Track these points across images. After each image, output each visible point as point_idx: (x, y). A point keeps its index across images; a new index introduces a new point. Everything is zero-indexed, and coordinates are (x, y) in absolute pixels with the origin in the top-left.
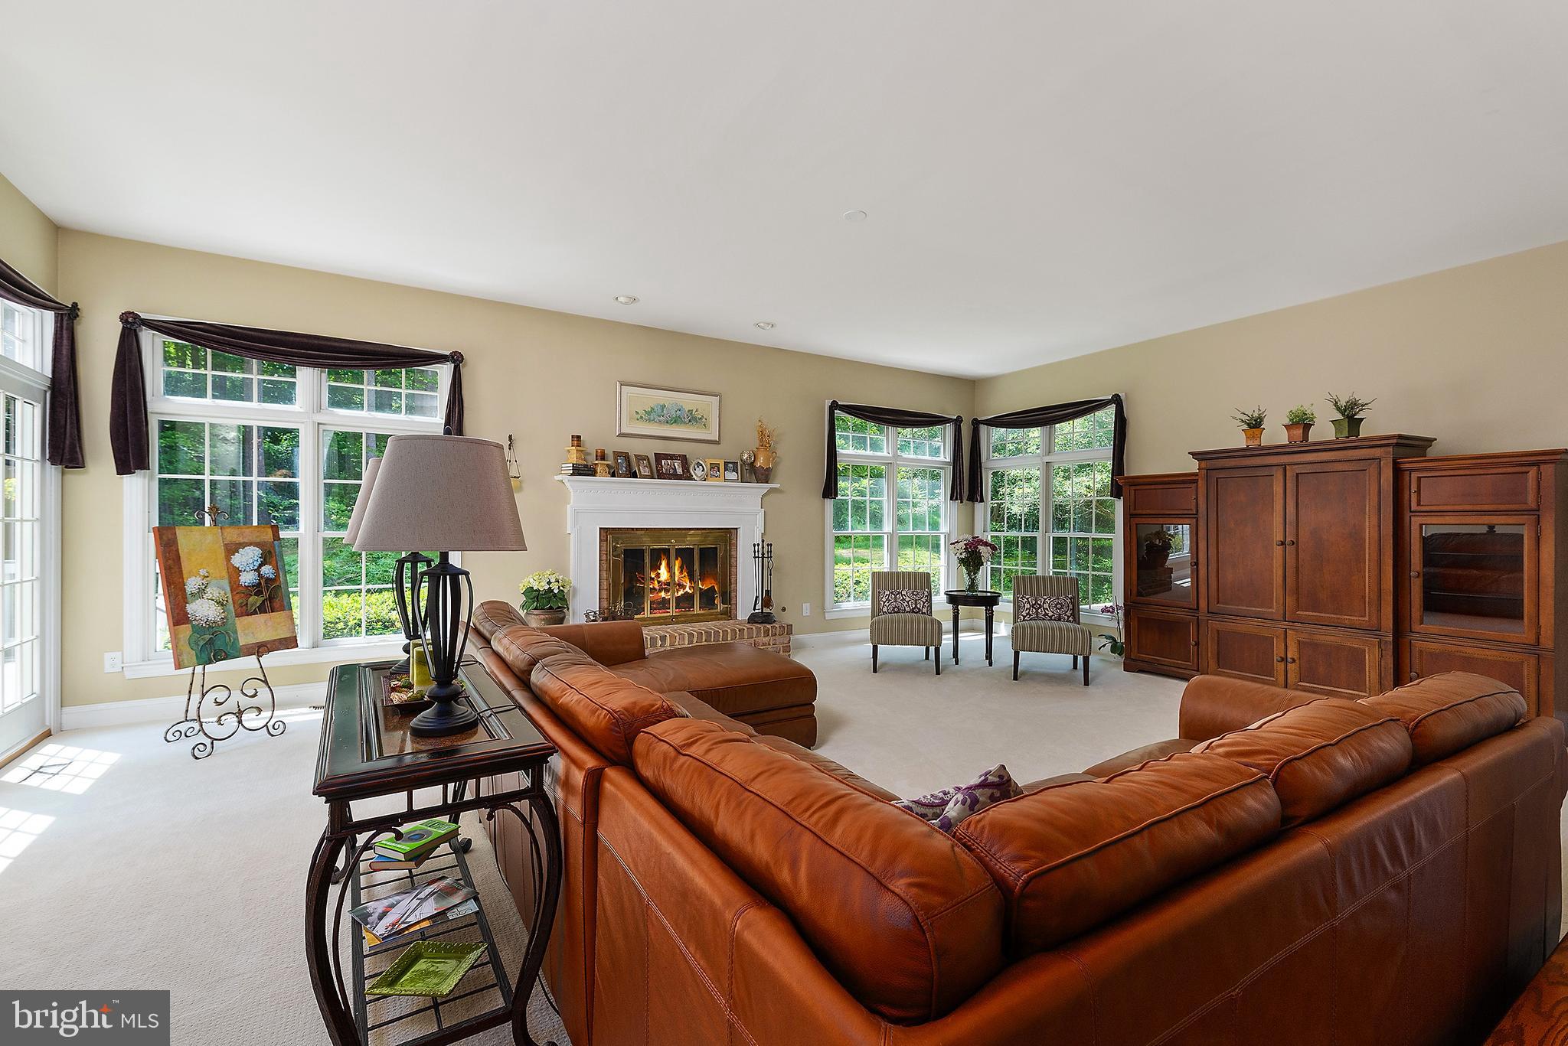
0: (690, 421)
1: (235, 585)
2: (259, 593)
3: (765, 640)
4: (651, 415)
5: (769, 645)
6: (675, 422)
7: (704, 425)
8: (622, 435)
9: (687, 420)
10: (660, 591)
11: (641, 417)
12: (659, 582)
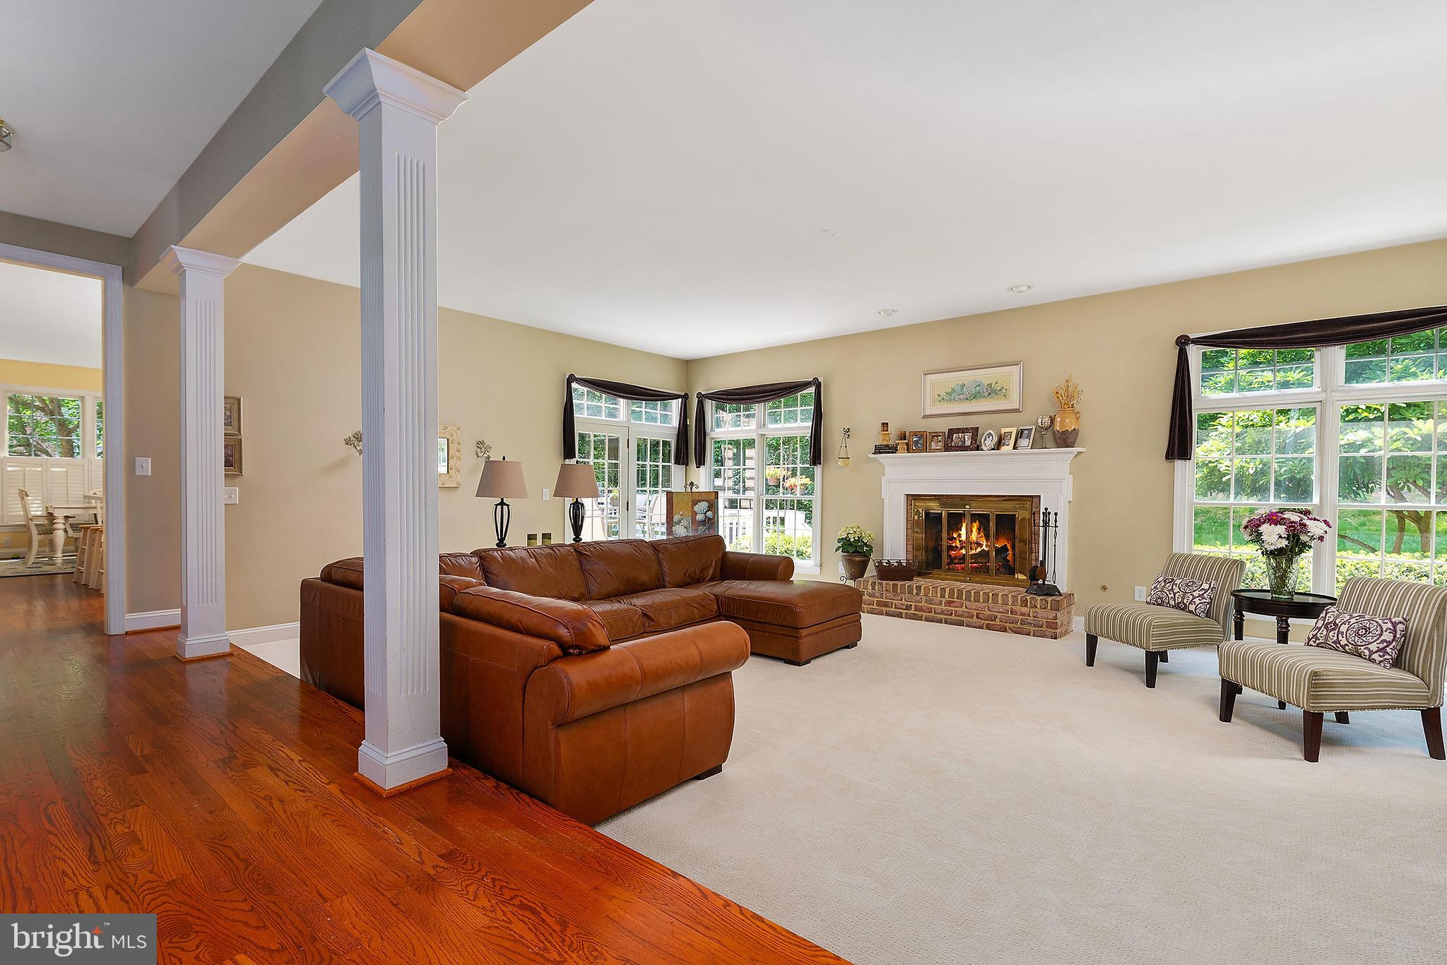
0: (989, 394)
1: (694, 521)
2: (703, 525)
3: (1024, 610)
4: (950, 396)
5: (1029, 616)
6: (975, 397)
7: (1005, 395)
8: (925, 417)
9: (986, 394)
10: (961, 548)
11: (943, 399)
12: (960, 541)
